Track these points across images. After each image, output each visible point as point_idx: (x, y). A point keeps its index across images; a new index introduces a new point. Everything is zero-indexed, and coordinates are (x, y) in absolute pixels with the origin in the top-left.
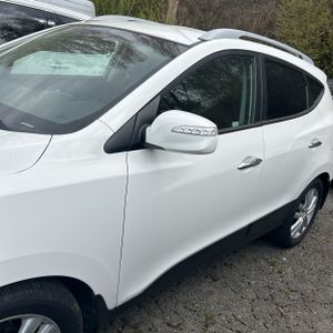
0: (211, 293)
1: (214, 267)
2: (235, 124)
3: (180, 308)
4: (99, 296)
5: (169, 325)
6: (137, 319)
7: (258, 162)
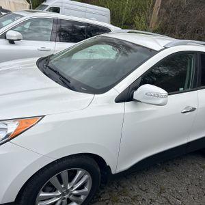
0: (165, 177)
1: (168, 165)
2: (181, 89)
3: (147, 182)
4: (109, 166)
5: (141, 189)
6: (125, 184)
7: (194, 109)
